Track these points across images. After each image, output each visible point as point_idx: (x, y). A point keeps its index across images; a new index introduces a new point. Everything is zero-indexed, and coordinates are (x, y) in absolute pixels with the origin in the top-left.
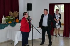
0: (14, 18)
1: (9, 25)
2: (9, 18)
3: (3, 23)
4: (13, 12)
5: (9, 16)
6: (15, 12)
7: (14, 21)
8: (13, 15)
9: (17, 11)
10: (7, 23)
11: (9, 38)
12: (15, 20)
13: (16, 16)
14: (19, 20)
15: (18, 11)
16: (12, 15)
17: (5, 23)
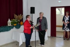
0: (19, 21)
1: (14, 27)
2: (14, 21)
3: (9, 25)
5: (14, 19)
6: (19, 15)
7: (19, 23)
8: (18, 18)
9: (21, 15)
10: (12, 26)
11: (14, 39)
13: (21, 19)
14: (23, 22)
17: (11, 25)
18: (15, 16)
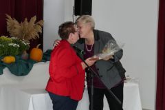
0: (26, 43)
1: (6, 70)
2: (5, 43)
4: (20, 20)
6: (29, 21)
7: (25, 55)
8: (22, 32)
9: (34, 18)
12: (29, 52)
13: (34, 35)
15: (40, 17)
16: (17, 31)
18: (12, 22)
